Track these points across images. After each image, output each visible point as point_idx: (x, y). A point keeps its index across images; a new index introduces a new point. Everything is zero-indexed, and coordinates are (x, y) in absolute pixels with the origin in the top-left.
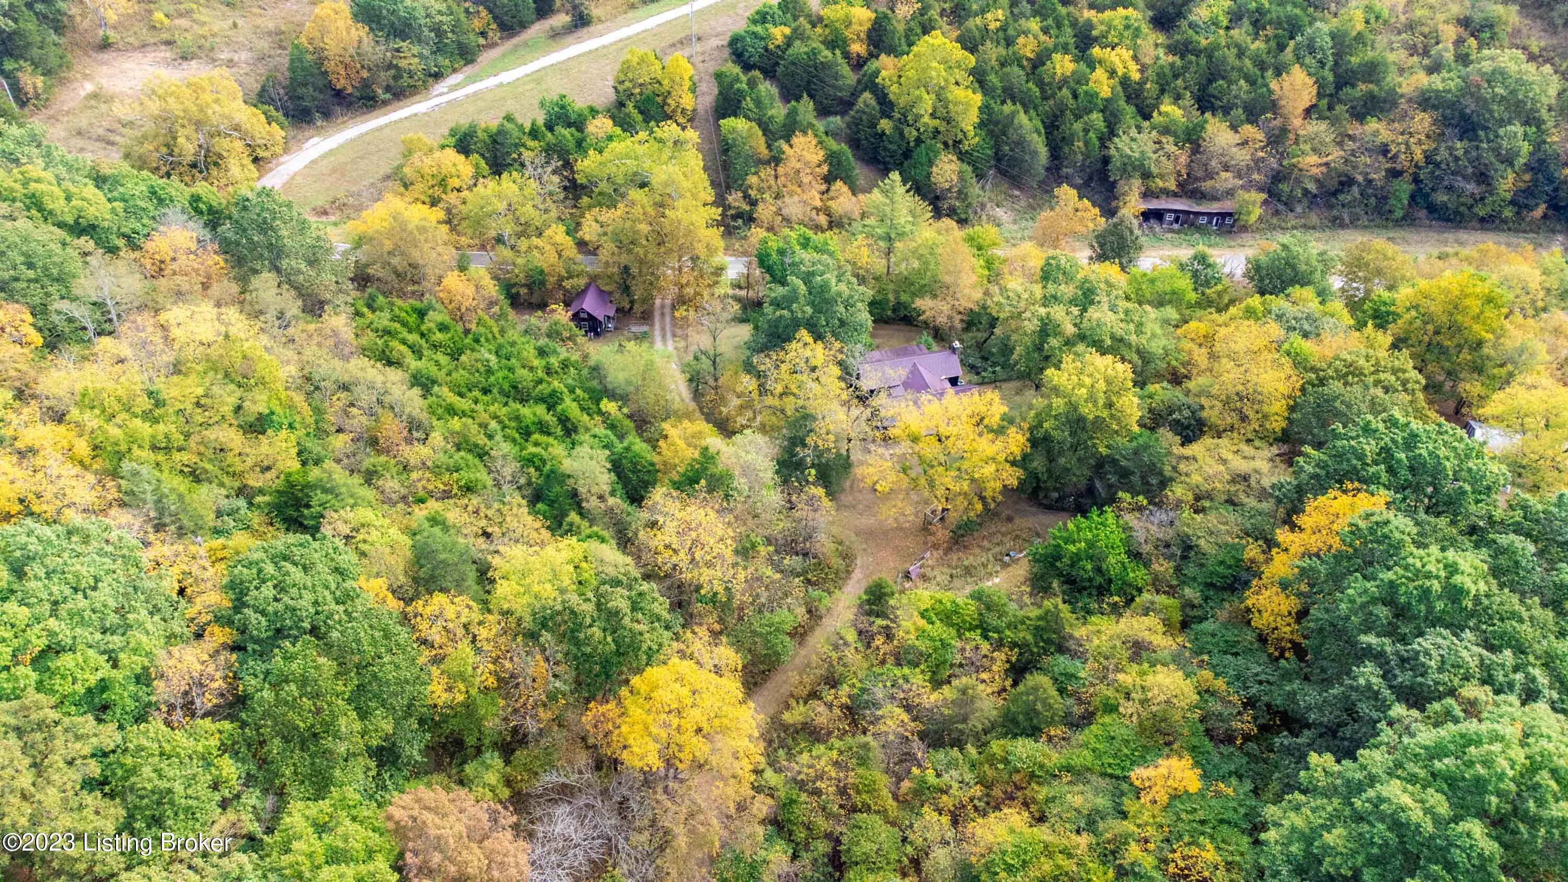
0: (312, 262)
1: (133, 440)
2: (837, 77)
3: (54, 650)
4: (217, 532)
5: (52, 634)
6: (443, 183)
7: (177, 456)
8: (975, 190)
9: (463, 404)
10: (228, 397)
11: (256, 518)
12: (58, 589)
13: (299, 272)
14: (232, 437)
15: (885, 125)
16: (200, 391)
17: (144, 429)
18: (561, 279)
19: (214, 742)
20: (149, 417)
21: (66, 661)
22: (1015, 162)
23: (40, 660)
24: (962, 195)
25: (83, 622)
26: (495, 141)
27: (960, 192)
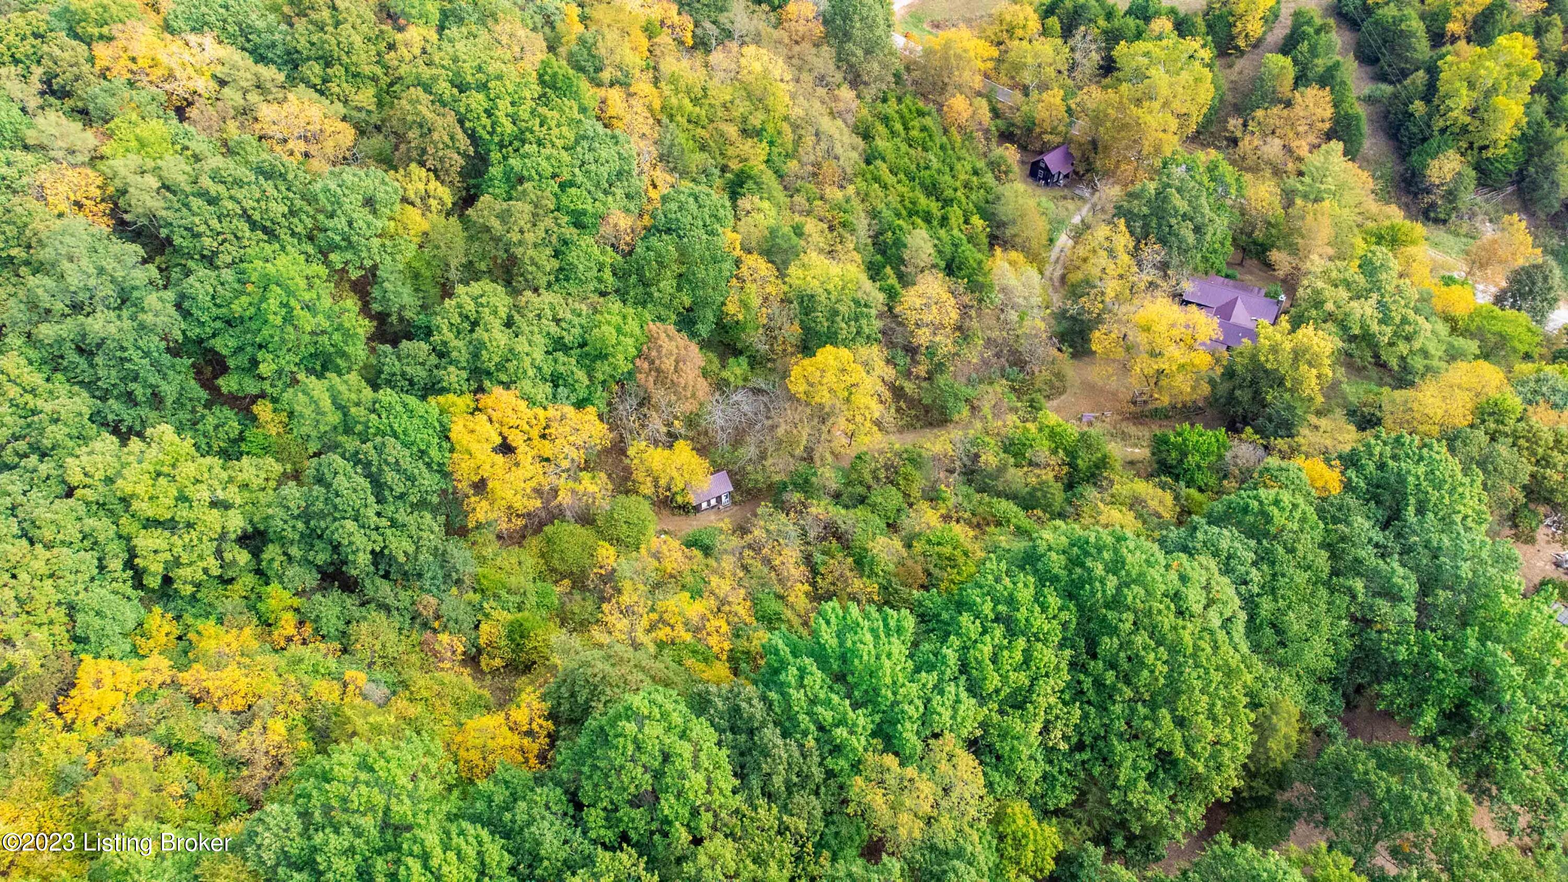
0: (868, 52)
1: (680, 108)
2: (1410, 47)
3: (572, 184)
4: (694, 180)
5: (574, 175)
6: (1010, 31)
7: (699, 130)
8: (1469, 196)
9: (890, 179)
10: (742, 108)
11: (718, 182)
12: (589, 157)
13: (854, 55)
14: (732, 131)
15: (1418, 107)
16: (728, 98)
17: (688, 105)
18: (1045, 132)
19: (609, 260)
20: (695, 101)
21: (573, 191)
22: (1535, 186)
23: (563, 186)
24: (1451, 196)
25: (589, 179)
26: (1076, 12)
27: (1450, 192)
